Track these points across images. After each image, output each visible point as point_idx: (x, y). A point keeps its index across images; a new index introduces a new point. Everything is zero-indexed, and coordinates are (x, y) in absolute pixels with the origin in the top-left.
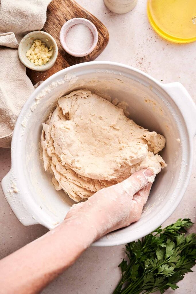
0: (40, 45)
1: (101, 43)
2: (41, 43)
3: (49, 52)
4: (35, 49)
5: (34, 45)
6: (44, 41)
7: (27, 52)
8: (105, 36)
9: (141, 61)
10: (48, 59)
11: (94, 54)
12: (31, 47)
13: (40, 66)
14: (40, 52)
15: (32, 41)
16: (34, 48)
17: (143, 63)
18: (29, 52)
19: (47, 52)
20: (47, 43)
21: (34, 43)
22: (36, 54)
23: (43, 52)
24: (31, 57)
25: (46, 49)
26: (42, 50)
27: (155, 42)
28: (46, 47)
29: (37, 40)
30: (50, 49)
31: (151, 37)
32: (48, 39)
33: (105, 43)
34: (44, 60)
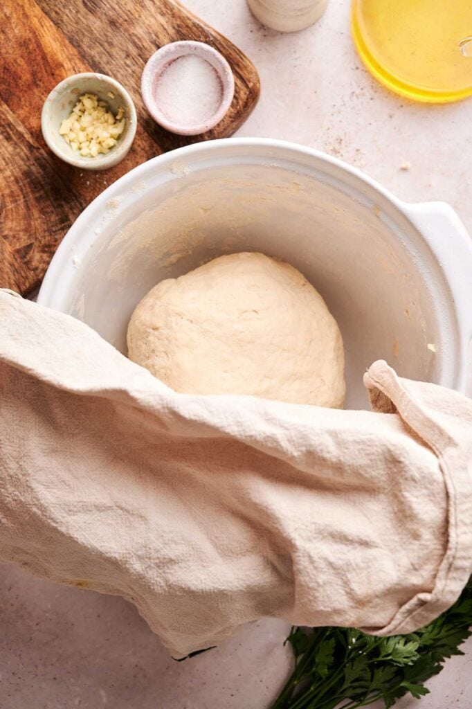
0: (94, 108)
1: (241, 102)
2: (96, 103)
3: (115, 123)
4: (80, 116)
5: (79, 106)
6: (102, 96)
7: (61, 124)
8: (251, 85)
9: (337, 147)
10: (112, 142)
11: (224, 129)
12: (73, 112)
13: (92, 157)
14: (93, 125)
15: (74, 97)
16: (80, 114)
17: (341, 151)
18: (67, 124)
19: (111, 125)
20: (110, 102)
21: (79, 101)
22: (83, 129)
23: (99, 124)
24: (72, 135)
25: (109, 117)
26: (98, 119)
27: (372, 99)
28: (107, 112)
29: (87, 96)
30: (118, 117)
31: (362, 89)
32: (112, 93)
33: (250, 100)
34: (103, 144)
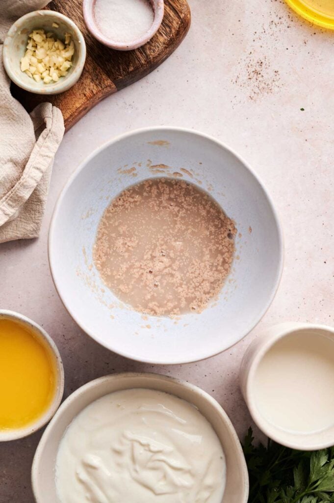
0: (43, 40)
1: (173, 31)
2: (45, 36)
3: (65, 48)
4: (35, 51)
5: (31, 44)
6: (47, 28)
7: (21, 63)
8: (182, 16)
9: (258, 69)
10: (67, 64)
11: (159, 54)
12: (27, 49)
13: (55, 82)
14: (48, 55)
15: (24, 37)
16: (33, 49)
17: (261, 72)
18: (26, 60)
19: (63, 50)
20: (56, 31)
21: (30, 39)
22: (40, 61)
23: (52, 53)
24: (33, 69)
25: (58, 44)
26: (50, 49)
27: (288, 27)
28: (56, 41)
29: (35, 32)
30: (66, 42)
31: (280, 18)
32: (56, 23)
33: (182, 29)
34: (61, 68)
